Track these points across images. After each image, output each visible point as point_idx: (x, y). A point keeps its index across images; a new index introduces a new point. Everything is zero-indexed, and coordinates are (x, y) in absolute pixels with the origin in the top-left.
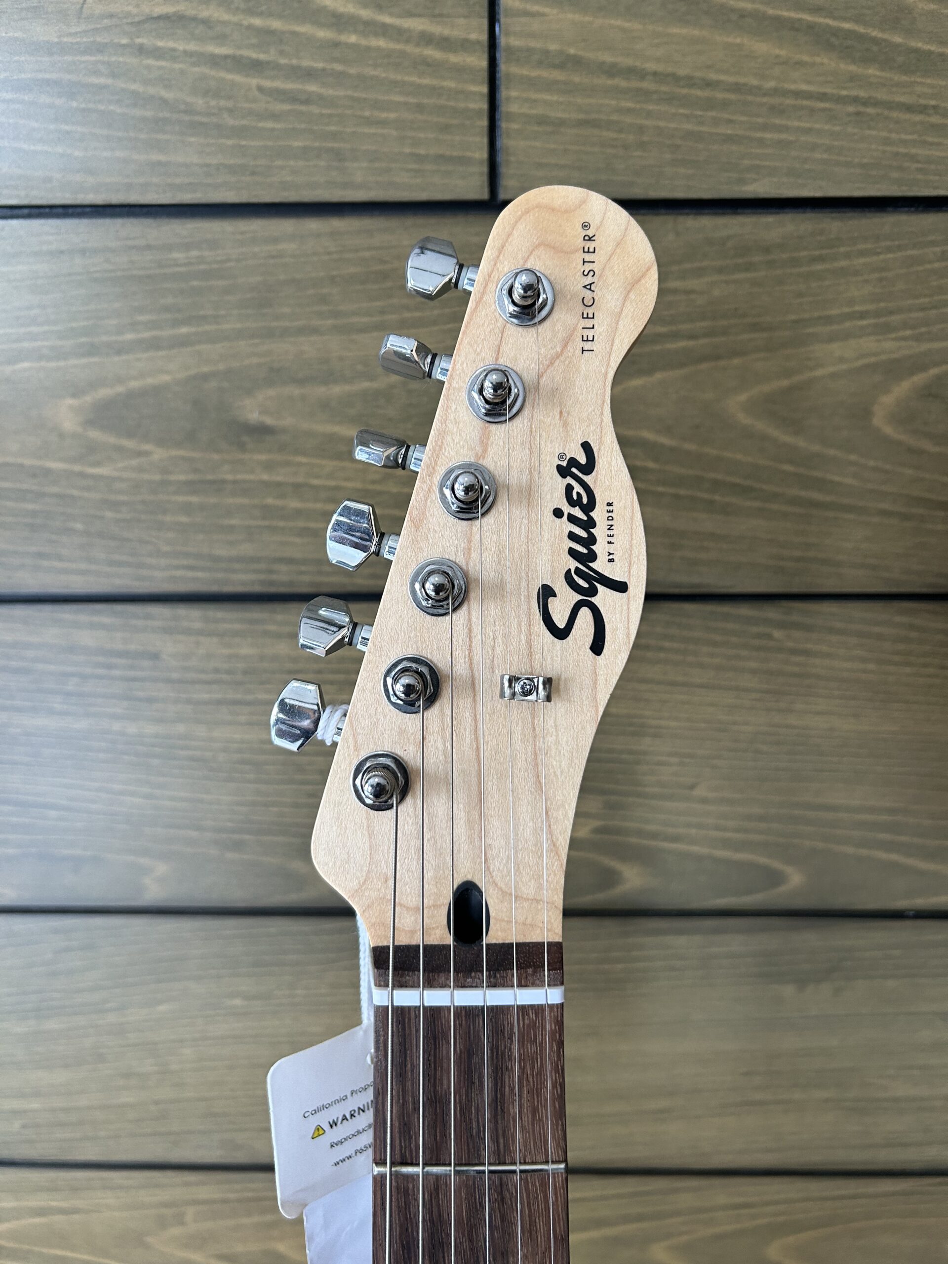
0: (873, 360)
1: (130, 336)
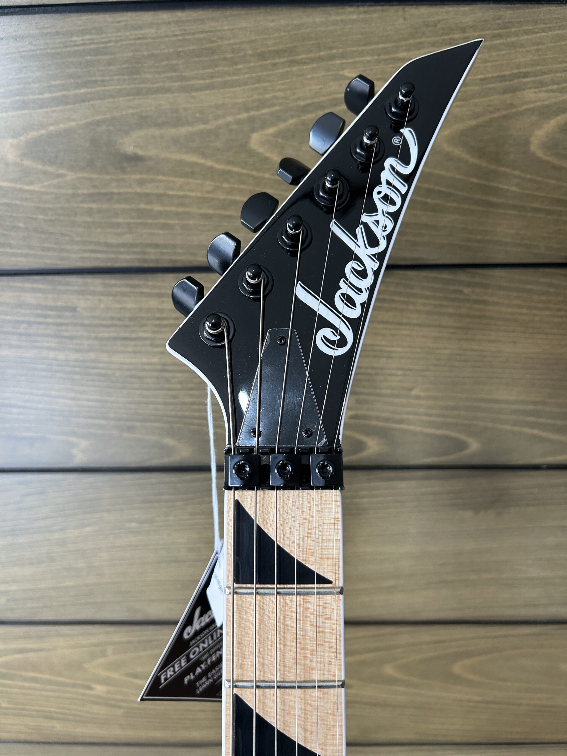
0: (532, 105)
1: (47, 96)
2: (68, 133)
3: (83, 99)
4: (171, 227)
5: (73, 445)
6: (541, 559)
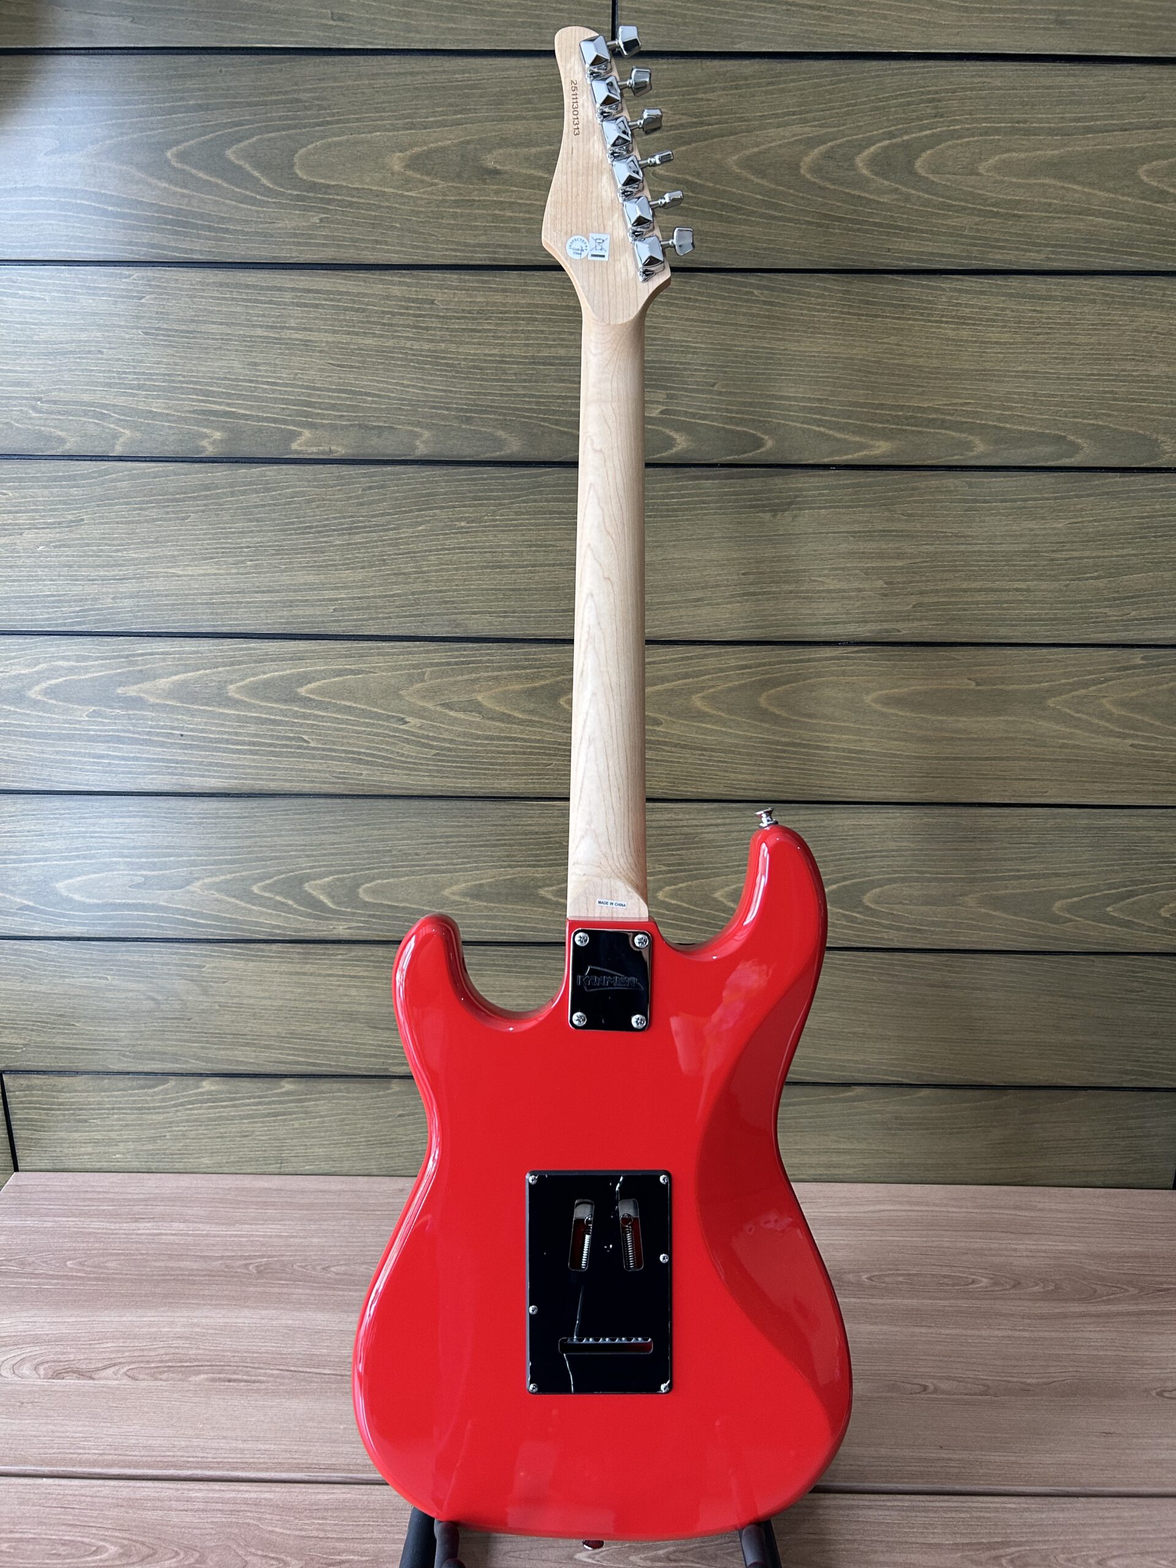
0: (801, 137)
2: (444, 149)
3: (458, 123)
5: (417, 436)
6: (836, 569)
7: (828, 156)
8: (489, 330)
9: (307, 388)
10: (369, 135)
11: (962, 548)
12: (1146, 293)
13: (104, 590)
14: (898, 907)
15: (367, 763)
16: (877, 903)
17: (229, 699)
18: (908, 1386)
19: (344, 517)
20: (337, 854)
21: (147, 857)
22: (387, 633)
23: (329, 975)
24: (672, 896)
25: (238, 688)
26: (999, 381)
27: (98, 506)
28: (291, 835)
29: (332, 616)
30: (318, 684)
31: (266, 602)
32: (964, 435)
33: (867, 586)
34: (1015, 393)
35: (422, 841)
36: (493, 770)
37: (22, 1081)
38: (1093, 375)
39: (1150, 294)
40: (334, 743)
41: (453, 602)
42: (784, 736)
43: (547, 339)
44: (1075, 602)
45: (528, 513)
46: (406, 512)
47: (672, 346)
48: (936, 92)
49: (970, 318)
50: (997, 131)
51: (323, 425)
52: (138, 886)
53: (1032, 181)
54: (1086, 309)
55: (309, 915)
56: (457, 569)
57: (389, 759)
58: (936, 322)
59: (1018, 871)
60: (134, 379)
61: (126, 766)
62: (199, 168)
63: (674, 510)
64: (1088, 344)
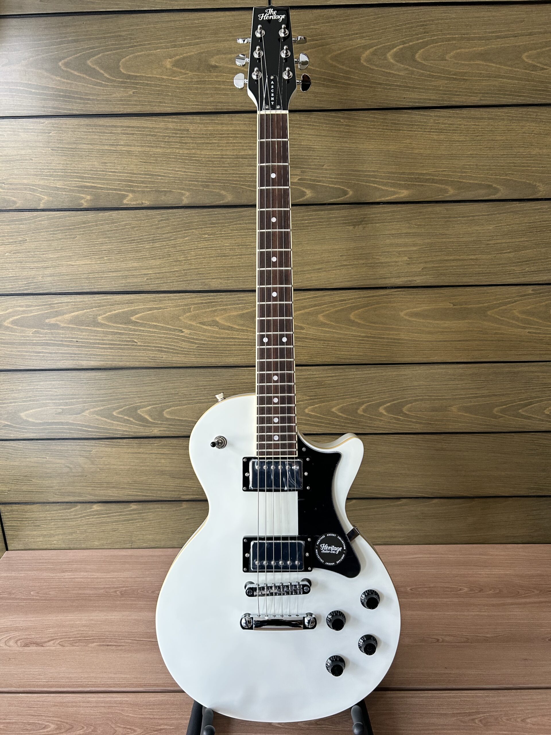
2: (190, 57)
3: (197, 44)
4: (227, 95)
5: (183, 195)
6: (385, 252)
7: (374, 53)
8: (216, 143)
9: (130, 173)
10: (155, 51)
11: (444, 240)
12: (529, 114)
13: (38, 273)
14: (420, 413)
15: (165, 352)
16: (409, 411)
17: (99, 323)
18: (430, 639)
19: (150, 235)
20: (152, 396)
21: (63, 400)
22: (172, 289)
23: (151, 453)
24: (312, 411)
25: (103, 318)
26: (459, 160)
27: (33, 233)
28: (130, 387)
29: (146, 282)
30: (140, 315)
31: (114, 276)
32: (443, 186)
33: (400, 259)
34: (467, 165)
35: (193, 388)
36: (225, 353)
37: (8, 508)
38: (504, 155)
39: (530, 115)
40: (149, 343)
41: (203, 274)
42: (363, 333)
43: (243, 146)
44: (499, 264)
45: (237, 230)
46: (179, 231)
47: (302, 148)
48: (425, 21)
49: (444, 130)
50: (454, 39)
51: (138, 191)
52: (59, 413)
53: (472, 62)
54: (499, 123)
55: (141, 425)
56: (204, 258)
57: (175, 349)
58: (428, 132)
59: (476, 394)
60: (48, 172)
61: (51, 357)
62: (75, 70)
63: (307, 226)
64: (501, 140)
